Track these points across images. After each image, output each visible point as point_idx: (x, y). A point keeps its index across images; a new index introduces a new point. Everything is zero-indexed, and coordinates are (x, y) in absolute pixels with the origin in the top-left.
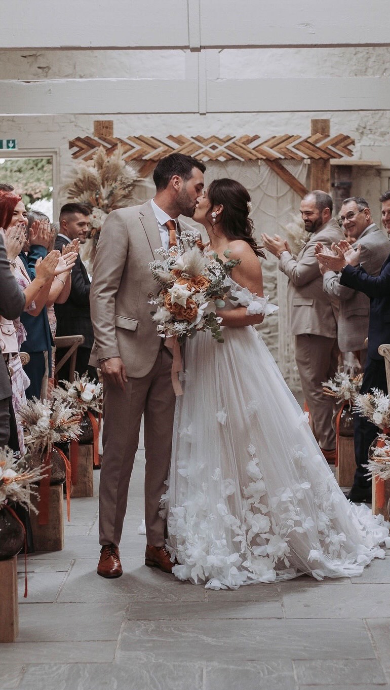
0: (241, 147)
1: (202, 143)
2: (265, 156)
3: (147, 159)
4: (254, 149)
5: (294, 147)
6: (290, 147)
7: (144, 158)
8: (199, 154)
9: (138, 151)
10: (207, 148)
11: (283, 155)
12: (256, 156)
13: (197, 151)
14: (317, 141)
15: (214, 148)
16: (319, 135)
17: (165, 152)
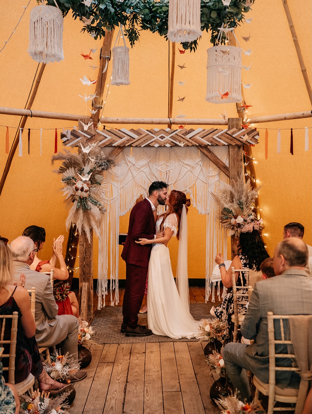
0: (181, 137)
1: (154, 134)
2: (198, 143)
3: (116, 146)
4: (190, 138)
5: (218, 137)
6: (215, 137)
7: (113, 145)
8: (152, 142)
9: (109, 140)
10: (157, 138)
11: (210, 143)
12: (191, 143)
13: (151, 140)
14: (233, 133)
15: (162, 138)
16: (234, 129)
17: (128, 141)
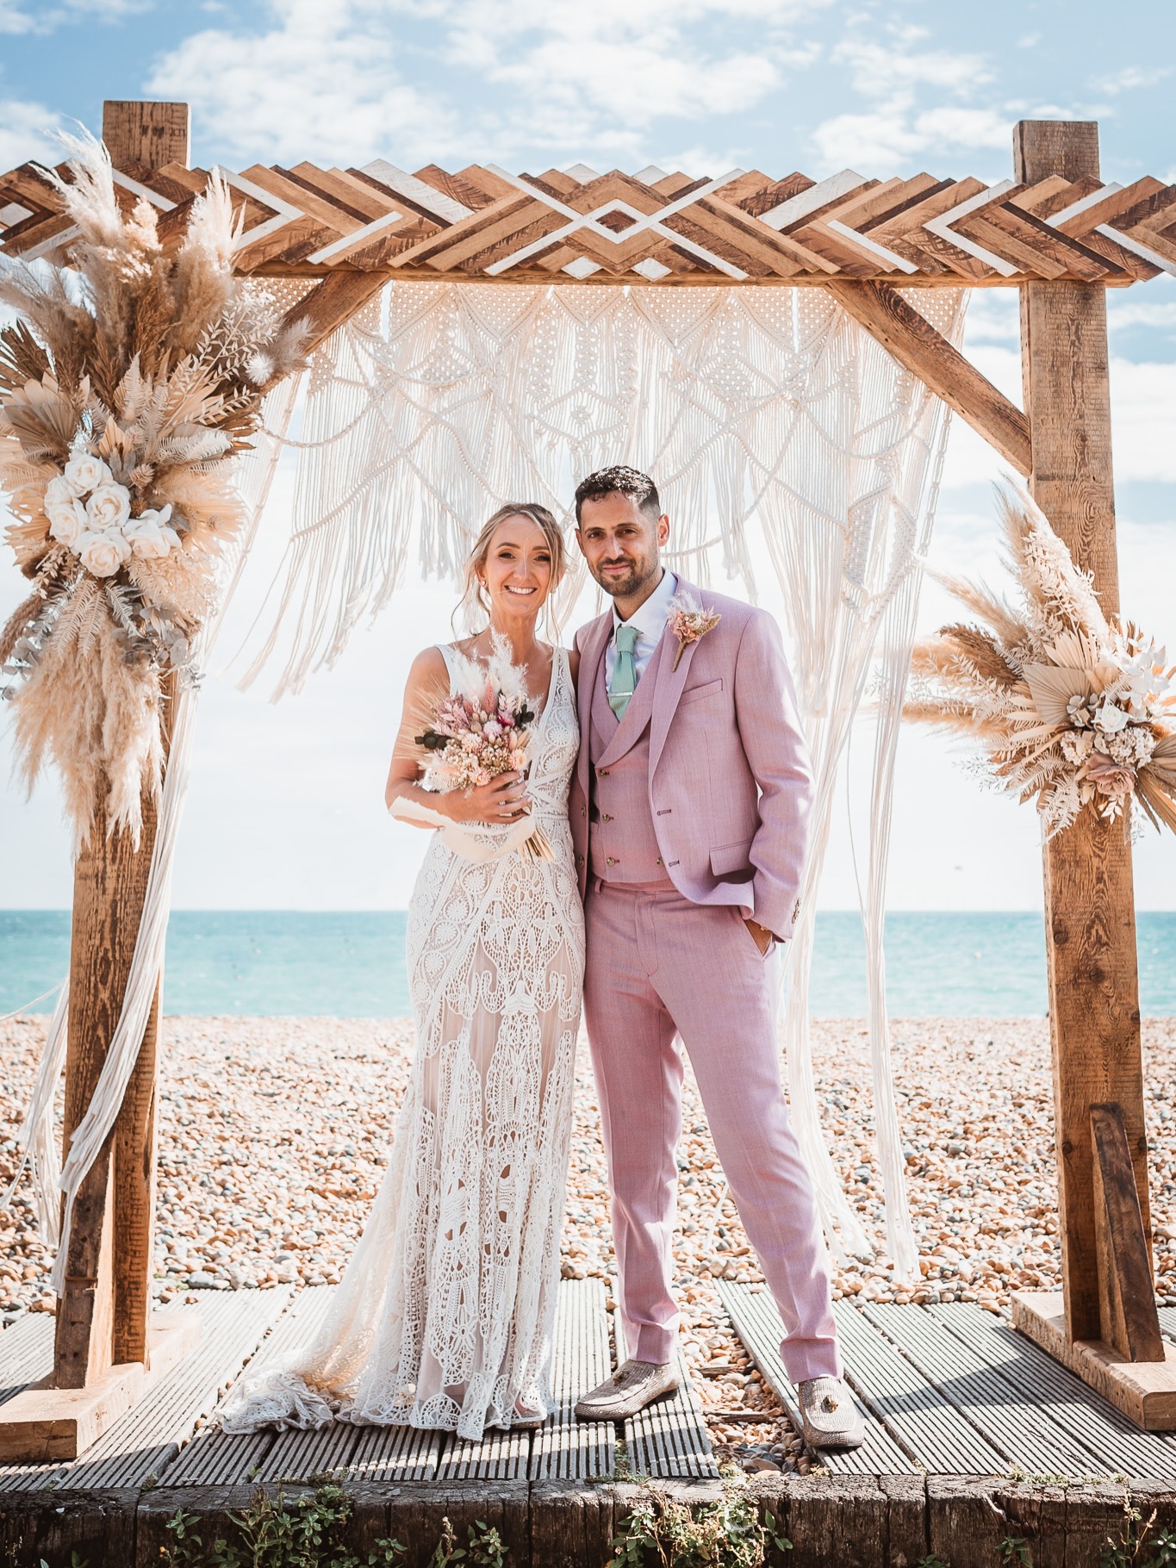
0: (732, 221)
1: (567, 202)
2: (834, 260)
3: (331, 263)
4: (786, 231)
5: (955, 226)
6: (939, 226)
7: (314, 259)
8: (557, 246)
9: (288, 228)
10: (584, 221)
11: (911, 259)
12: (796, 258)
13: (545, 234)
14: (1052, 204)
15: (617, 221)
16: (1057, 184)
17: (407, 235)
